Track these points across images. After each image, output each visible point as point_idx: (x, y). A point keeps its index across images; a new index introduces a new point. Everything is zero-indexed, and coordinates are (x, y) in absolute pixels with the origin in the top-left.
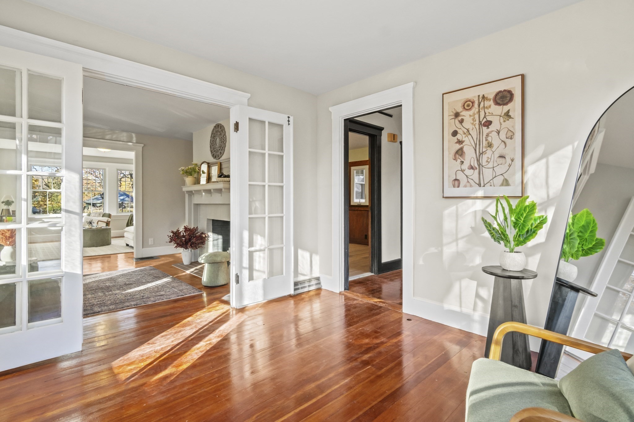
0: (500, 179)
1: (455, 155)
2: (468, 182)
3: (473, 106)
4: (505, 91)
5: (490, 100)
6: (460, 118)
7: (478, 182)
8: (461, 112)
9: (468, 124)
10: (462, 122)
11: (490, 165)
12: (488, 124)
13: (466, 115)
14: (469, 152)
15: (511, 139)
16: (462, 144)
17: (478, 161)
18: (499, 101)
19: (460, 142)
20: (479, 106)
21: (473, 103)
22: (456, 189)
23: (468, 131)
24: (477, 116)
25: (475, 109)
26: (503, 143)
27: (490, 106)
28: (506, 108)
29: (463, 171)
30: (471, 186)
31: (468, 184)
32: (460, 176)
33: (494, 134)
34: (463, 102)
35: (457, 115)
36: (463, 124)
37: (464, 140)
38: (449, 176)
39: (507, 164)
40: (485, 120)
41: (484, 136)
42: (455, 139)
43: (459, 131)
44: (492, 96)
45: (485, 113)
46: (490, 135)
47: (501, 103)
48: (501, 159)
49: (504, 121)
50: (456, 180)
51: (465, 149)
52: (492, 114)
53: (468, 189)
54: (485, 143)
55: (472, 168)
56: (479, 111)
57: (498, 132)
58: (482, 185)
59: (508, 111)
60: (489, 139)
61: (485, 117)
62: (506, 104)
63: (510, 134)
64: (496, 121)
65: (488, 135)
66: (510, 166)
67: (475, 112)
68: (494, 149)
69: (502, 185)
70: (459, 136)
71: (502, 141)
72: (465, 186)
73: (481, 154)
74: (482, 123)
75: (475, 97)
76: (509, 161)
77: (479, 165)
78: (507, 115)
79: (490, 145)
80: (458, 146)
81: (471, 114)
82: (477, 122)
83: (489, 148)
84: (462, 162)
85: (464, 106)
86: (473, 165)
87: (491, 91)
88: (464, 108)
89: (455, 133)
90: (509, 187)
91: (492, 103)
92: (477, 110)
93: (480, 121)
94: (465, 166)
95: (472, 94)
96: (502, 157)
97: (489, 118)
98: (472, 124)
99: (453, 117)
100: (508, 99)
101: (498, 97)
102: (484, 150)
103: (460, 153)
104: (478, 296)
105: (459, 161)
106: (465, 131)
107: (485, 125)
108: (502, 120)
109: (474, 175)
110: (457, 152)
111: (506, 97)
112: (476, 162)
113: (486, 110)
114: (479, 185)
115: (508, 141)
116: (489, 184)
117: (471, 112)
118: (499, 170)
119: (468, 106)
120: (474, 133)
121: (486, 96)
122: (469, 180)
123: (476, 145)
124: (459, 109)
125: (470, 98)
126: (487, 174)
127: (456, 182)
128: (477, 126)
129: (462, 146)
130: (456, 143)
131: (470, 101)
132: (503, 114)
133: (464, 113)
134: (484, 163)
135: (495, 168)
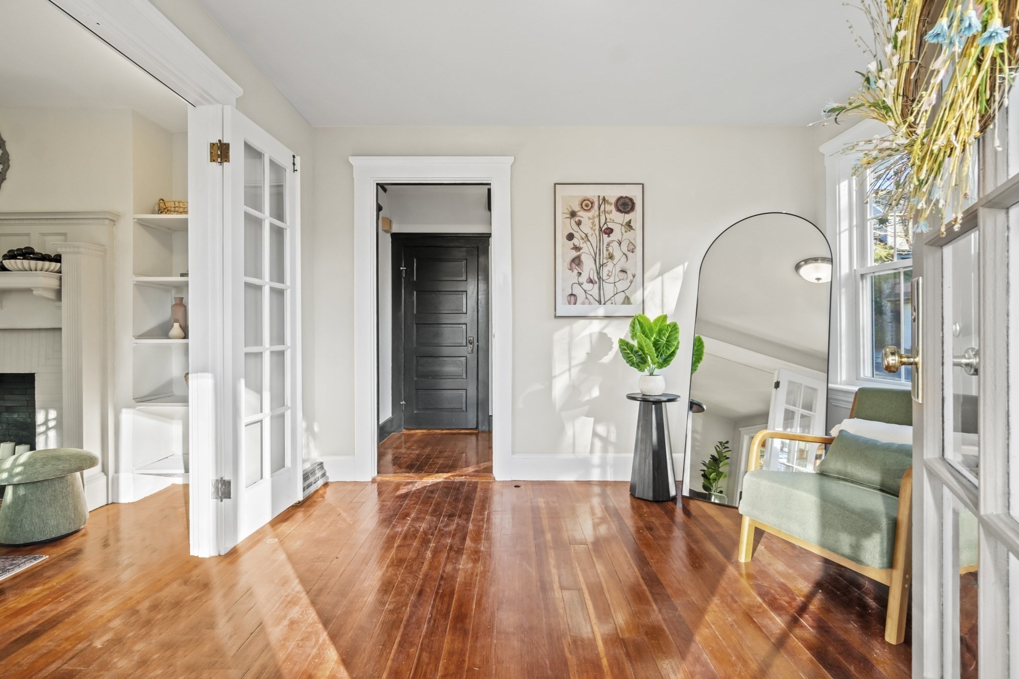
0: (620, 297)
1: (571, 264)
2: (587, 298)
3: (592, 207)
4: (626, 197)
5: (611, 204)
6: (577, 219)
7: (597, 299)
8: (579, 211)
9: (586, 227)
10: (579, 223)
11: (611, 280)
12: (609, 231)
13: (583, 215)
14: (588, 265)
15: (633, 252)
16: (579, 251)
17: (598, 273)
18: (620, 208)
19: (577, 248)
20: (599, 209)
21: (592, 203)
22: (572, 306)
23: (587, 236)
24: (597, 220)
25: (595, 212)
26: (624, 256)
27: (611, 212)
28: (628, 217)
29: (580, 284)
30: (590, 303)
31: (587, 301)
32: (577, 291)
33: (615, 244)
34: (580, 199)
35: (573, 214)
36: (581, 227)
37: (581, 246)
38: (563, 290)
39: (629, 280)
40: (605, 226)
41: (605, 245)
42: (570, 244)
43: (576, 235)
44: (613, 201)
45: (606, 219)
46: (611, 245)
47: (623, 210)
48: (622, 274)
49: (626, 232)
50: (572, 295)
51: (583, 258)
52: (613, 222)
53: (586, 306)
54: (606, 254)
55: (591, 281)
56: (599, 215)
57: (620, 243)
58: (603, 302)
59: (630, 221)
60: (610, 249)
61: (605, 223)
62: (627, 212)
63: (631, 247)
64: (617, 229)
65: (608, 245)
66: (631, 282)
67: (595, 216)
68: (615, 262)
69: (623, 303)
70: (575, 241)
71: (624, 254)
72: (583, 303)
73: (602, 266)
74: (603, 229)
75: (594, 196)
76: (630, 277)
77: (599, 278)
78: (629, 225)
79: (611, 257)
80: (574, 254)
81: (591, 217)
82: (597, 227)
83: (610, 260)
84: (580, 274)
85: (582, 204)
86: (592, 278)
87: (613, 194)
88: (582, 207)
89: (570, 237)
90: (631, 305)
91: (612, 208)
92: (597, 213)
93: (600, 227)
94: (583, 279)
95: (592, 193)
96: (623, 271)
97: (610, 225)
98: (592, 228)
99: (569, 216)
100: (630, 207)
101: (619, 203)
102: (605, 261)
103: (577, 261)
104: (595, 434)
105: (576, 272)
106: (584, 236)
107: (606, 233)
108: (623, 230)
109: (594, 290)
110: (573, 261)
111: (628, 205)
112: (595, 274)
113: (607, 215)
114: (600, 302)
115: (629, 254)
116: (610, 301)
117: (590, 214)
118: (621, 286)
119: (587, 206)
120: (594, 240)
121: (607, 199)
122: (588, 295)
123: (596, 254)
124: (576, 208)
125: (588, 197)
126: (609, 289)
127: (573, 298)
128: (597, 232)
129: (579, 253)
130: (573, 249)
131: (588, 200)
132: (624, 224)
133: (581, 213)
134: (605, 277)
135: (616, 284)
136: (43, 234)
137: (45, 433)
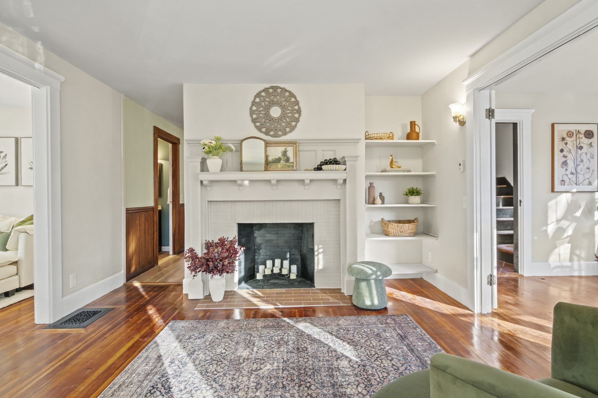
0: (586, 182)
1: (562, 165)
2: (570, 182)
3: (573, 135)
4: (589, 130)
5: (582, 134)
6: (565, 141)
7: (575, 183)
8: (566, 138)
9: (570, 146)
10: (566, 144)
11: (582, 173)
12: (581, 148)
13: (569, 140)
14: (571, 165)
15: (593, 158)
16: (566, 158)
17: (576, 169)
18: (587, 136)
19: (565, 157)
20: (576, 136)
21: (573, 133)
22: (563, 186)
23: (570, 150)
24: (575, 142)
25: (574, 138)
26: (588, 161)
27: (582, 138)
28: (590, 141)
29: (567, 175)
30: (572, 185)
31: (570, 184)
32: (565, 178)
33: (584, 155)
34: (567, 131)
35: (563, 139)
36: (567, 145)
37: (567, 155)
38: (558, 178)
39: (591, 173)
40: (579, 145)
41: (579, 155)
42: (562, 154)
43: (565, 149)
44: (583, 132)
45: (580, 142)
46: (582, 155)
47: (587, 137)
48: (588, 170)
49: (589, 148)
50: (563, 180)
51: (568, 161)
52: (583, 143)
53: (570, 186)
54: (579, 159)
55: (572, 173)
56: (576, 140)
57: (586, 154)
58: (578, 184)
59: (591, 143)
60: (582, 157)
61: (579, 144)
62: (590, 138)
63: (592, 156)
64: (585, 147)
65: (581, 155)
66: (592, 174)
67: (574, 140)
68: (584, 163)
69: (588, 185)
70: (564, 153)
71: (588, 159)
72: (568, 185)
73: (577, 165)
74: (578, 147)
75: (574, 130)
76: (591, 171)
77: (576, 172)
78: (591, 144)
79: (582, 161)
80: (564, 159)
81: (572, 140)
82: (575, 146)
83: (581, 163)
84: (567, 170)
85: (567, 134)
86: (572, 172)
87: (583, 128)
88: (568, 135)
89: (562, 151)
90: (591, 186)
91: (583, 136)
92: (575, 138)
93: (577, 146)
94: (568, 172)
95: (573, 128)
96: (588, 168)
97: (582, 145)
98: (572, 146)
99: (561, 140)
100: (591, 135)
101: (586, 134)
102: (579, 163)
103: (565, 163)
105: (565, 168)
106: (568, 150)
107: (579, 149)
108: (588, 148)
109: (573, 177)
110: (563, 163)
111: (590, 134)
112: (574, 170)
113: (580, 139)
114: (576, 184)
115: (591, 160)
116: (581, 184)
117: (572, 139)
118: (587, 176)
119: (570, 135)
120: (573, 152)
121: (580, 131)
122: (571, 181)
123: (574, 159)
124: (565, 136)
125: (571, 130)
126: (581, 178)
127: (563, 182)
128: (575, 148)
129: (566, 159)
130: (563, 157)
131: (571, 132)
132: (588, 144)
133: (567, 139)
134: (579, 171)
135: (585, 175)
136: (323, 151)
137: (317, 255)
